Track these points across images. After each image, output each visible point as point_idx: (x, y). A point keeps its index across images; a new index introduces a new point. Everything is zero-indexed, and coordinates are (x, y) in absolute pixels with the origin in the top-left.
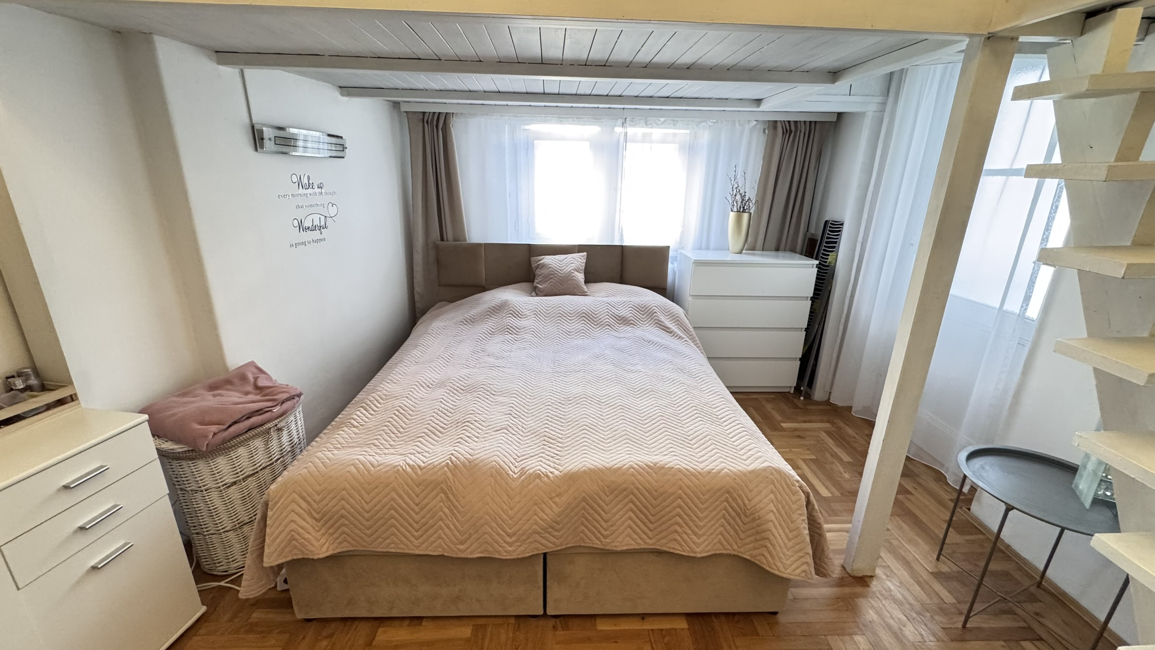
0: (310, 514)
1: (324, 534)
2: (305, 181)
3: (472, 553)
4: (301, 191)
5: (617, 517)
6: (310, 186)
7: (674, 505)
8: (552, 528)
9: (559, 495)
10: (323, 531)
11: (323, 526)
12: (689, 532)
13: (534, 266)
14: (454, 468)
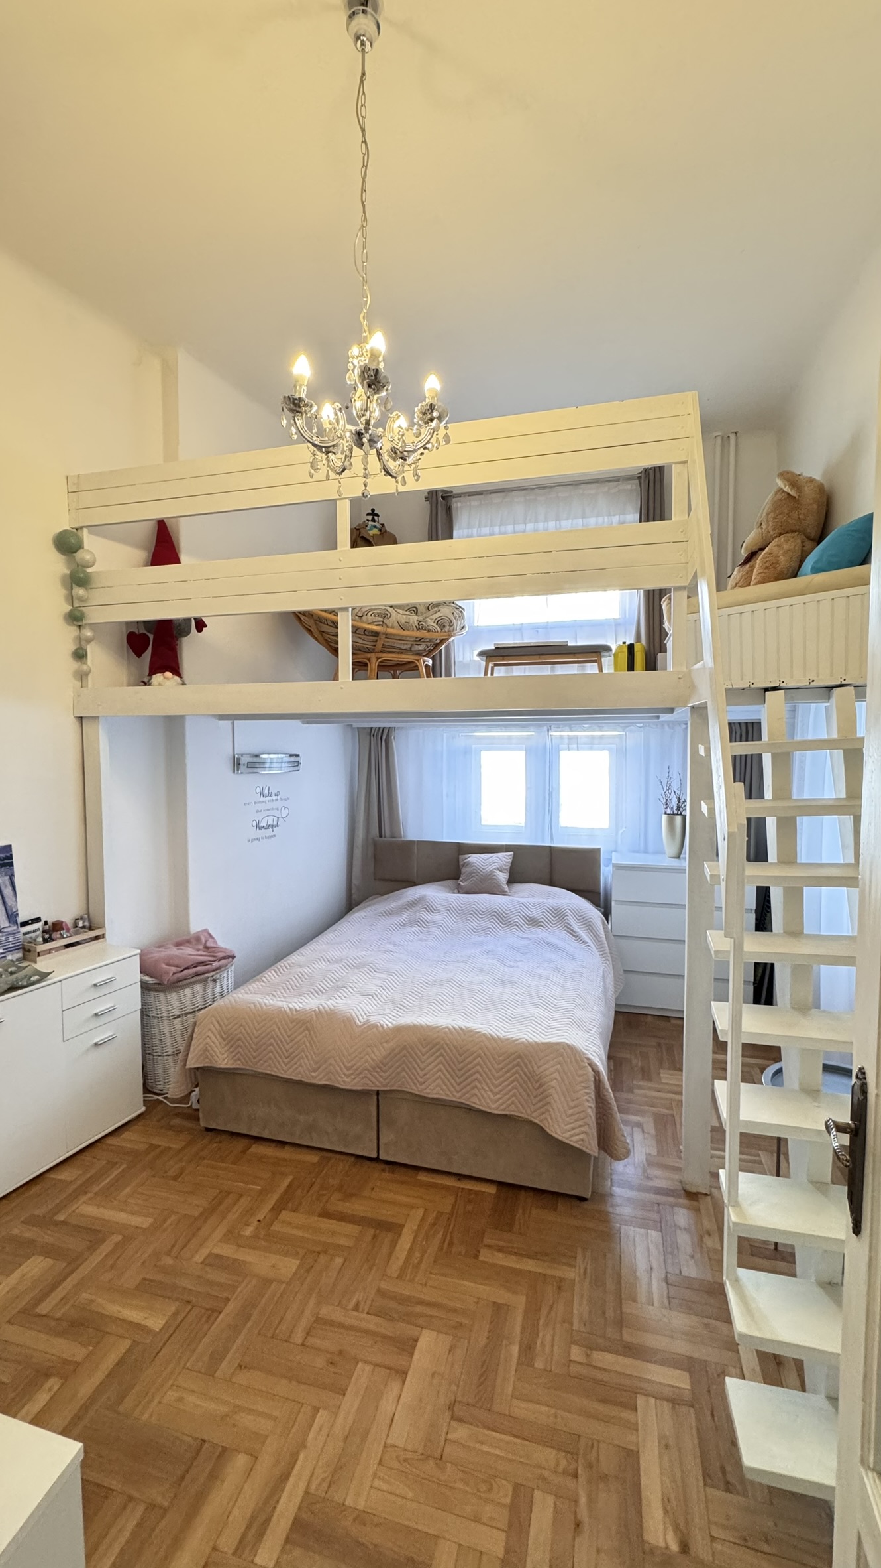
0: (220, 1034)
1: (226, 1051)
2: (266, 791)
3: (320, 1080)
4: (262, 799)
5: (430, 1067)
6: (269, 794)
7: (475, 1062)
8: (380, 1068)
9: (387, 1042)
10: (226, 1048)
11: (228, 1044)
12: (487, 1089)
13: (461, 863)
14: (319, 1013)
